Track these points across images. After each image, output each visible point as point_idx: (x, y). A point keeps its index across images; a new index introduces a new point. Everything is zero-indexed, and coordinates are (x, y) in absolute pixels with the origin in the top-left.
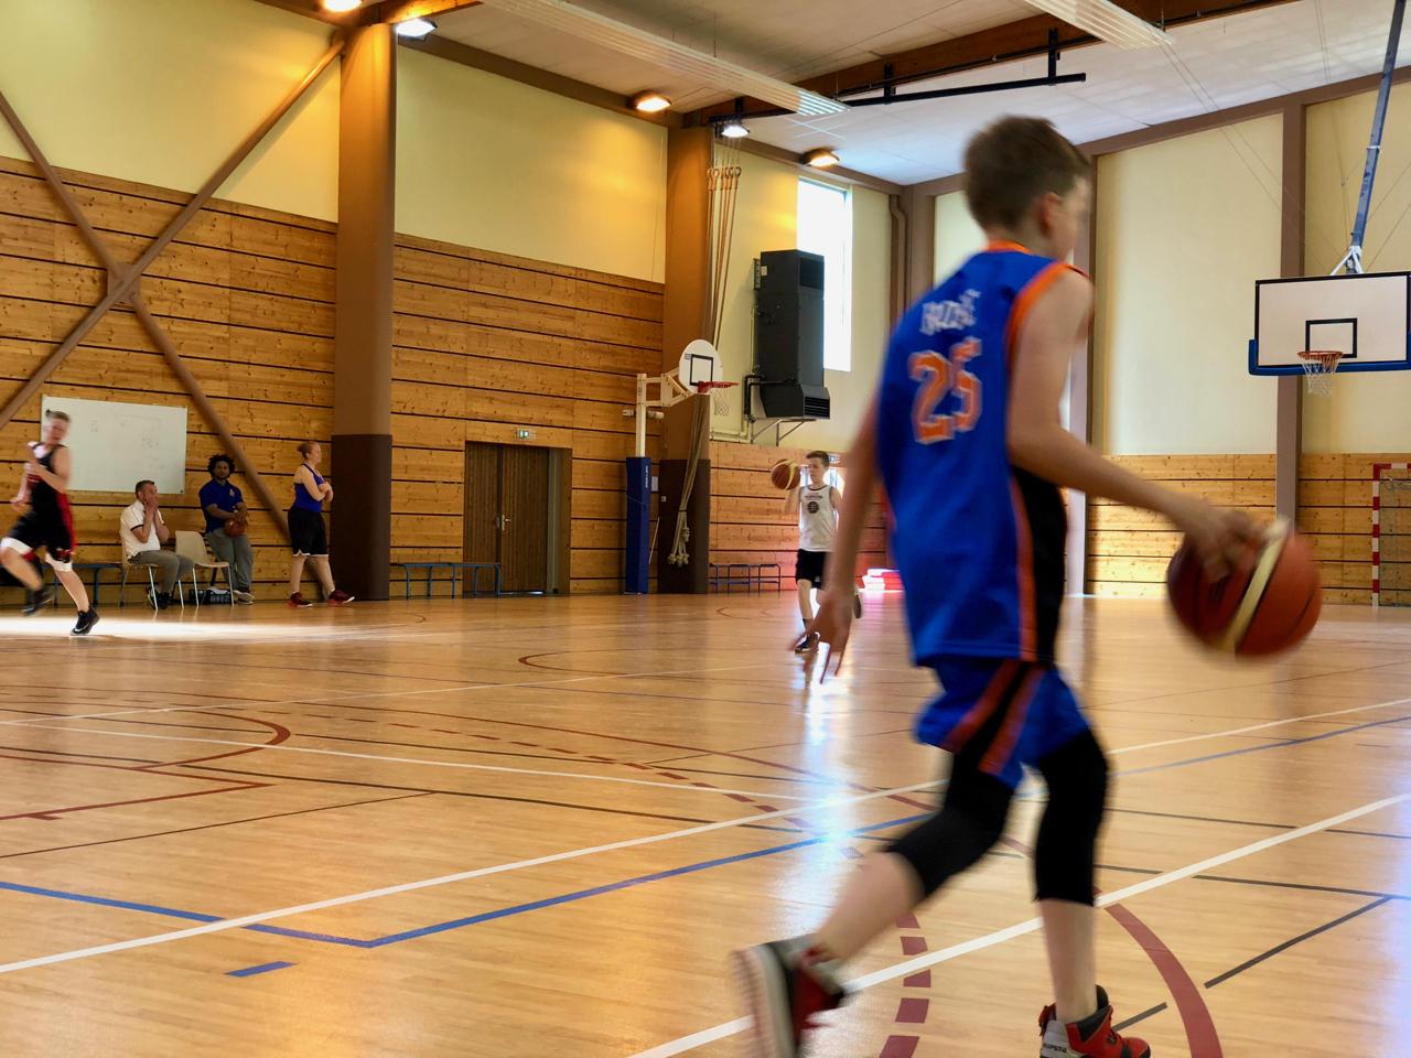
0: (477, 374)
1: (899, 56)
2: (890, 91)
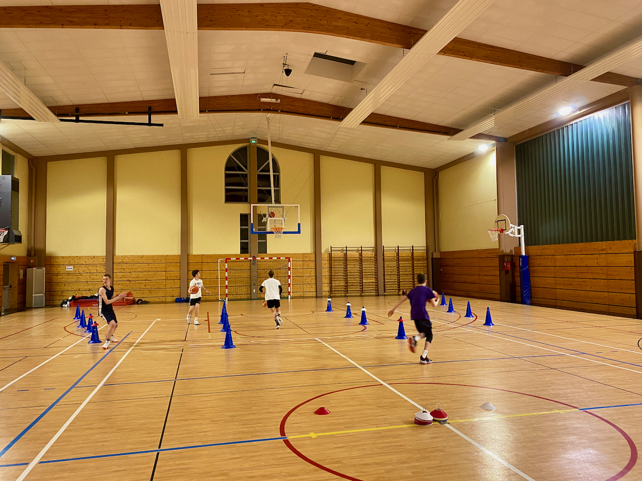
1: (82, 105)
2: (77, 117)
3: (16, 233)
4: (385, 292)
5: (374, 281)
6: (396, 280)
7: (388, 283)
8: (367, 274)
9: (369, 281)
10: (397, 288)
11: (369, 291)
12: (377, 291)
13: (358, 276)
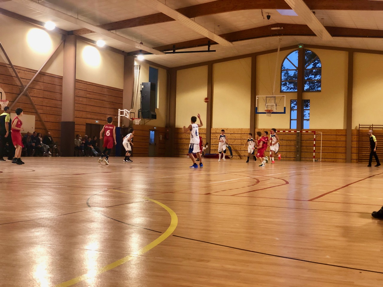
0: (89, 109)
1: (176, 44)
2: (174, 51)
3: (152, 113)
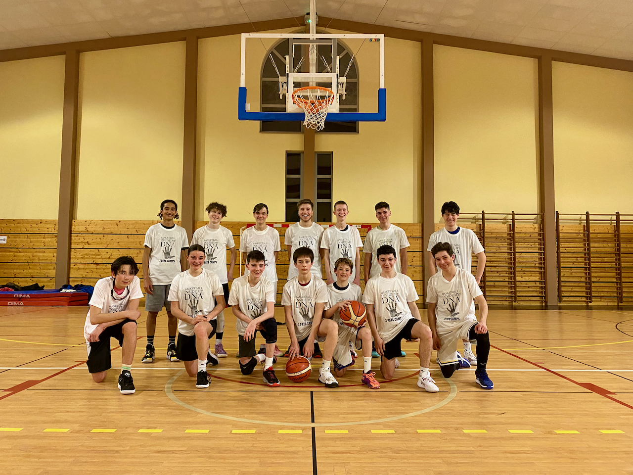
4: (560, 301)
5: (537, 279)
6: (583, 279)
7: (567, 284)
8: (524, 265)
9: (527, 279)
10: (584, 294)
11: (527, 299)
12: (544, 297)
13: (506, 269)
